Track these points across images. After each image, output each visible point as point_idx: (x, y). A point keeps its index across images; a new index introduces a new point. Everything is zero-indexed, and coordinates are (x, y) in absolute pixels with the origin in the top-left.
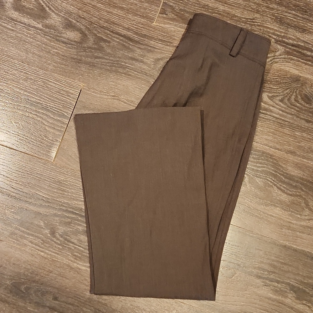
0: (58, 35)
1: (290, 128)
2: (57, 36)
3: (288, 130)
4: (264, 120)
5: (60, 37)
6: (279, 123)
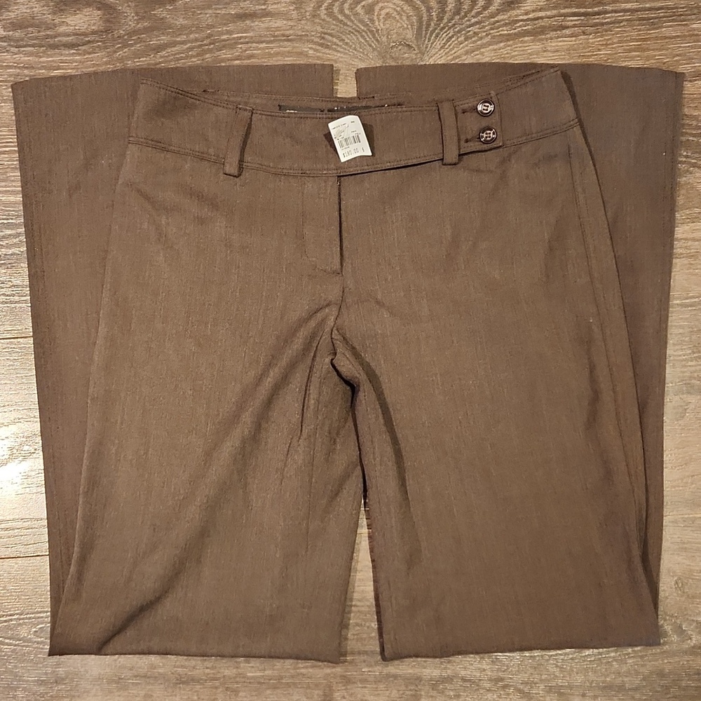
0: (48, 33)
1: (673, 21)
2: (48, 37)
3: (671, 26)
4: (605, 27)
5: (56, 37)
6: (644, 19)
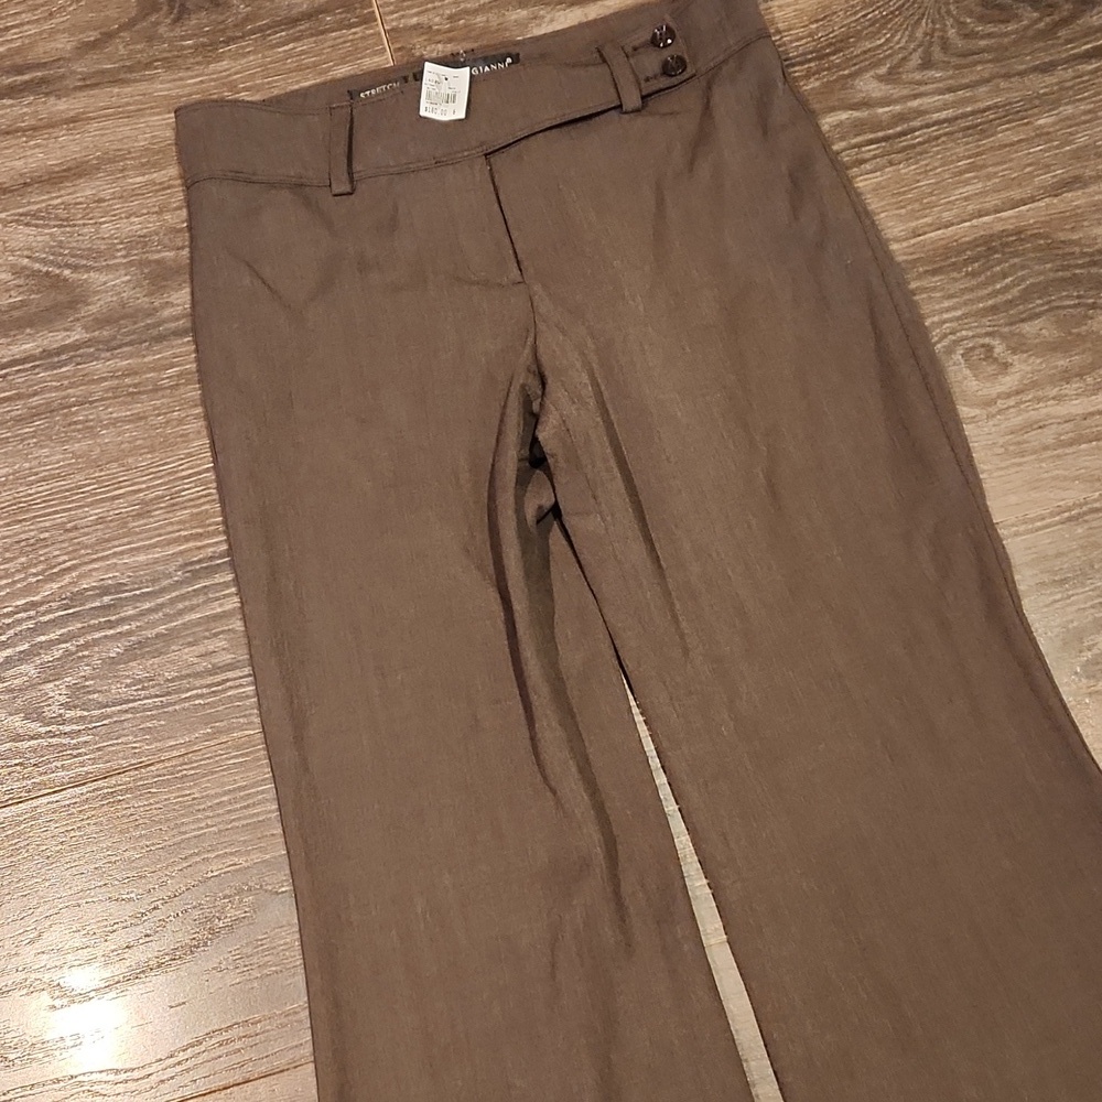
0: (149, 322)
1: (1008, 122)
2: (148, 327)
3: (1007, 129)
4: (918, 149)
5: (159, 326)
6: (968, 128)
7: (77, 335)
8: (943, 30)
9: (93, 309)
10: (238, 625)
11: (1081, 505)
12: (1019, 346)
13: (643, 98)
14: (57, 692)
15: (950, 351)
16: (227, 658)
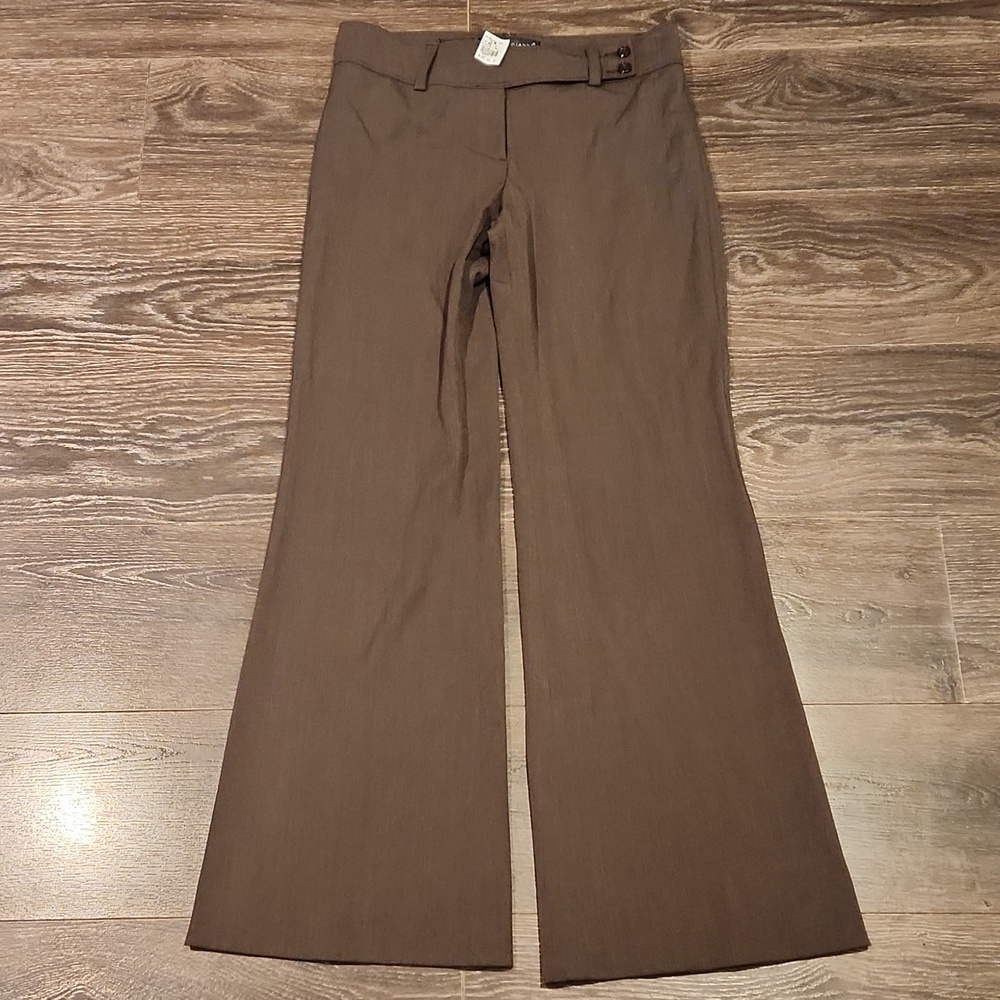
7: (251, 129)
8: (784, 88)
9: (263, 118)
10: (295, 299)
11: (780, 351)
12: (773, 261)
13: (602, 81)
14: (188, 308)
15: (733, 255)
16: (285, 314)
